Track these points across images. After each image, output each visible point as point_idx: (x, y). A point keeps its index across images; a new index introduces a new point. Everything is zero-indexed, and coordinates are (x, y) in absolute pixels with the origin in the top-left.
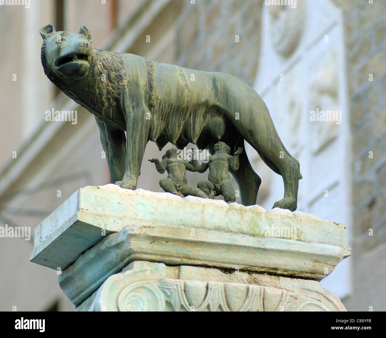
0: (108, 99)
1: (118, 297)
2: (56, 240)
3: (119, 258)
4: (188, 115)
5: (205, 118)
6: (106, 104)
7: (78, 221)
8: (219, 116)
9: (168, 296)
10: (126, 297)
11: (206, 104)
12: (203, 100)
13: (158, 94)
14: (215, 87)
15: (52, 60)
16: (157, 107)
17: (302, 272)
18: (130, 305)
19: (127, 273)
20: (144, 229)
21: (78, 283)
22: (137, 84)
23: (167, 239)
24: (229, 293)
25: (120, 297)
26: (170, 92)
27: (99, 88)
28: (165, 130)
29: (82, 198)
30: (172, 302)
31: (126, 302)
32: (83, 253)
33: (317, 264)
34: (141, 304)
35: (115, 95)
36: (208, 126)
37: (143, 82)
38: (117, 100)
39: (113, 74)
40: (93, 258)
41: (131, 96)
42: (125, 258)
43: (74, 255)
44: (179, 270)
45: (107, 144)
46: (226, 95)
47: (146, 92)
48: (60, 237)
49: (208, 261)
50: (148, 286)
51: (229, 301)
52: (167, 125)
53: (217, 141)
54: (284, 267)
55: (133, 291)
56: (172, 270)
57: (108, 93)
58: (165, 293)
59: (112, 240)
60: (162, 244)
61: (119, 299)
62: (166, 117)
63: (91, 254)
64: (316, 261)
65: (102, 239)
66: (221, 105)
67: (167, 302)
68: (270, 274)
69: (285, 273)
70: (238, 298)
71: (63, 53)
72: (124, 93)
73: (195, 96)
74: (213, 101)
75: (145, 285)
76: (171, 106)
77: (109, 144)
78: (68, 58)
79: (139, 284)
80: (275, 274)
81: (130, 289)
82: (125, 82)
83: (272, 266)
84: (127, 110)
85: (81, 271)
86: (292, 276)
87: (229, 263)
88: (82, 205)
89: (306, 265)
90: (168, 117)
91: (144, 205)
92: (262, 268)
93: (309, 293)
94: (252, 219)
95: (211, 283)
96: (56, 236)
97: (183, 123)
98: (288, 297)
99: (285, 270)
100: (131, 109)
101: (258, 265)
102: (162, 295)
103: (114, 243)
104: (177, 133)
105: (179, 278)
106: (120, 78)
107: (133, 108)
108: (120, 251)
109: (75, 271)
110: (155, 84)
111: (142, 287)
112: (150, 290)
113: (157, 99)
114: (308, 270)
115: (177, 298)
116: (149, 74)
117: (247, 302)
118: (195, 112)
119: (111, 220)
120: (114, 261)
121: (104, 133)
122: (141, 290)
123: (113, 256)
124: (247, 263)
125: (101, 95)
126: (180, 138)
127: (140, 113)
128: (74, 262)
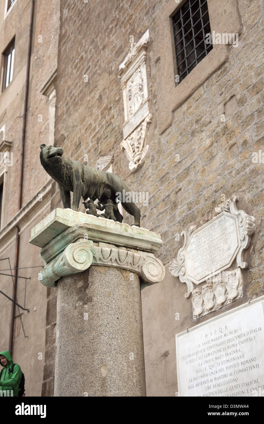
0: (66, 177)
1: (73, 252)
2: (43, 231)
3: (73, 237)
4: (97, 187)
5: (103, 189)
6: (65, 179)
7: (56, 221)
8: (109, 189)
9: (94, 254)
10: (77, 253)
11: (104, 183)
12: (104, 181)
13: (86, 177)
14: (108, 177)
15: (45, 157)
16: (85, 182)
17: (147, 249)
18: (78, 256)
19: (77, 243)
20: (85, 225)
21: (50, 252)
22: (78, 172)
23: (95, 229)
24: (120, 253)
25: (74, 252)
26: (91, 177)
27: (63, 172)
28: (88, 192)
29: (57, 212)
30: (96, 256)
31: (77, 255)
32: (54, 238)
33: (153, 246)
34: (83, 256)
35: (69, 175)
36: (105, 192)
37: (80, 171)
38: (70, 177)
39: (68, 167)
40: (60, 239)
41: (76, 176)
42: (76, 238)
43: (50, 239)
44: (98, 244)
45: (63, 197)
46: (112, 181)
47: (81, 175)
48: (46, 230)
49: (110, 241)
50: (86, 249)
51: (120, 257)
52: (89, 190)
53: (108, 199)
54: (140, 247)
55: (79, 251)
56: (95, 244)
57: (66, 174)
58: (93, 252)
59: (70, 230)
60: (92, 232)
61: (74, 253)
62: (89, 186)
63: (59, 237)
64: (152, 245)
65: (64, 230)
66: (110, 184)
67: (93, 256)
68: (134, 249)
69: (140, 249)
70: (123, 256)
71: (51, 153)
72: (73, 174)
73: (101, 179)
74: (107, 182)
75: (85, 249)
76: (91, 182)
77: (64, 197)
78: (53, 155)
79: (82, 248)
80: (136, 249)
81: (78, 250)
82: (73, 170)
83: (135, 246)
84: (74, 181)
85: (53, 246)
86: (143, 251)
87: (119, 243)
88: (58, 215)
89: (149, 246)
90: (90, 187)
91: (82, 218)
92: (132, 246)
93: (149, 258)
94: (125, 228)
95: (112, 249)
96: (44, 229)
97: (95, 190)
98: (142, 258)
99: (140, 248)
100: (76, 181)
101: (130, 244)
102: (92, 253)
103: (71, 231)
104: (93, 193)
105: (98, 246)
106: (71, 168)
107: (77, 181)
108: (74, 235)
109: (49, 246)
110: (85, 173)
111: (83, 249)
112: (87, 251)
113: (86, 179)
114: (149, 249)
115: (98, 255)
116: (83, 168)
117: (127, 258)
118: (100, 186)
119: (70, 222)
120: (70, 239)
121: (62, 192)
122: (83, 251)
123: (70, 237)
124: (126, 243)
125: (63, 174)
126: (93, 196)
127: (79, 183)
128: (49, 243)
